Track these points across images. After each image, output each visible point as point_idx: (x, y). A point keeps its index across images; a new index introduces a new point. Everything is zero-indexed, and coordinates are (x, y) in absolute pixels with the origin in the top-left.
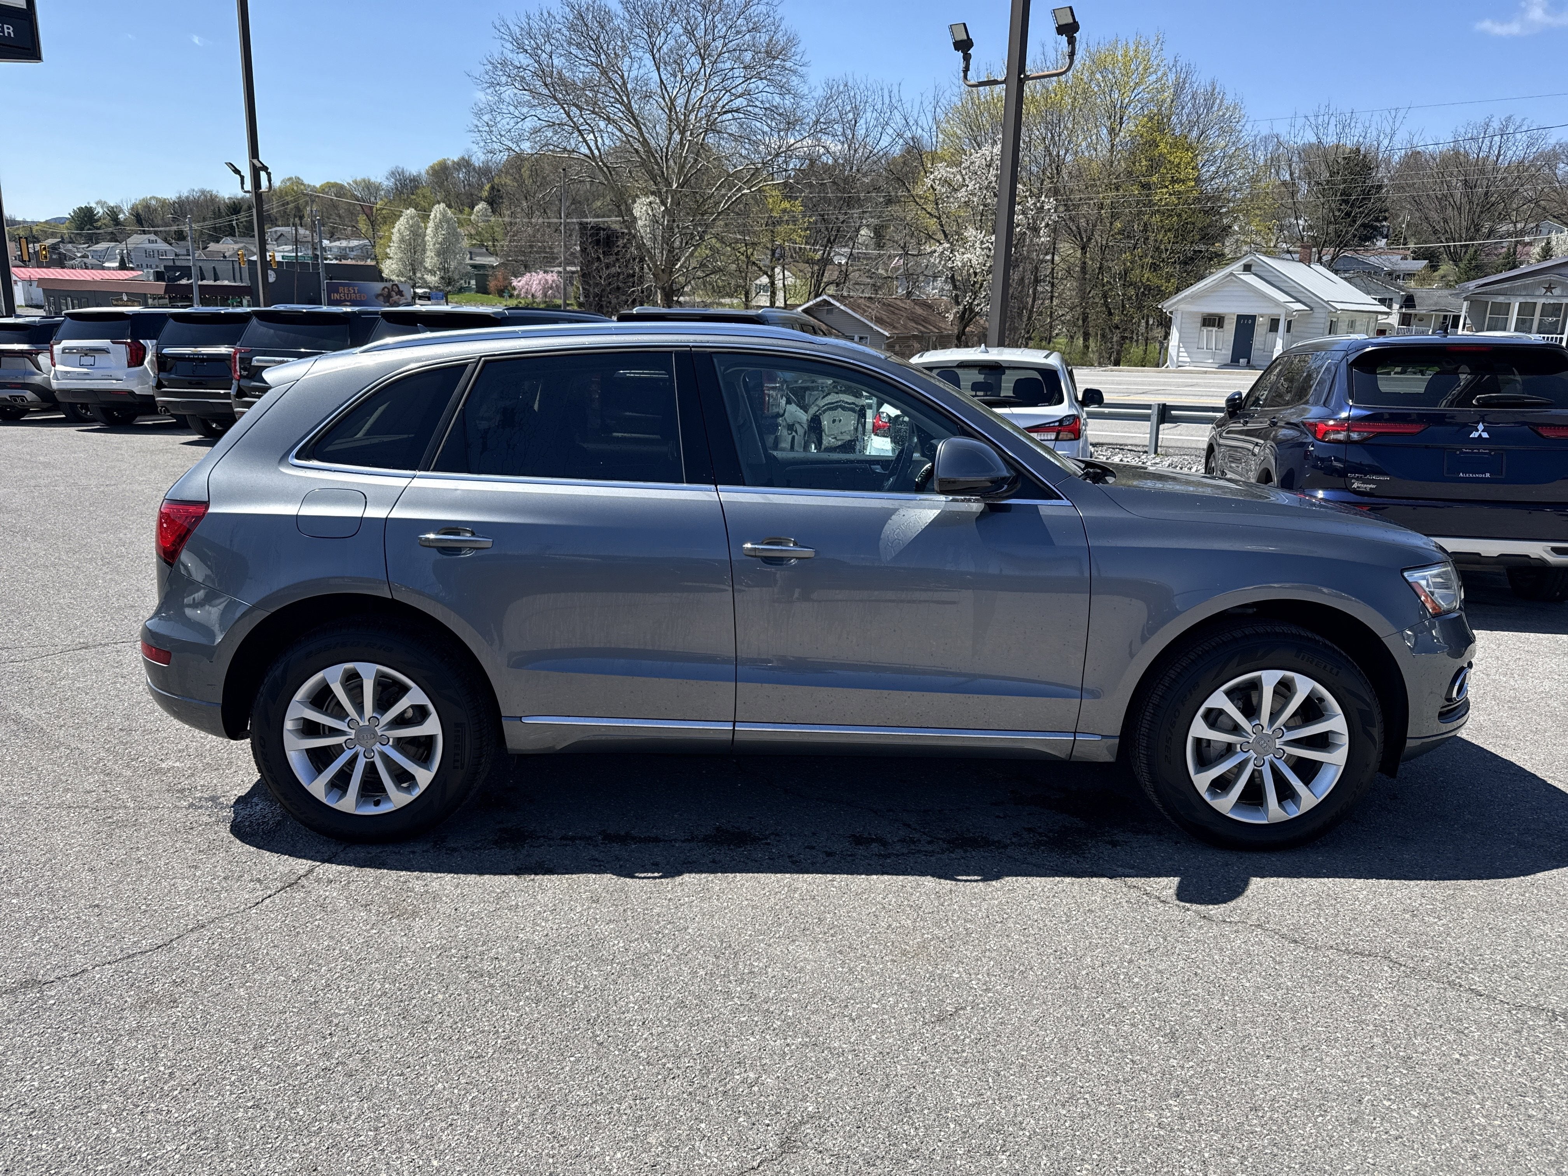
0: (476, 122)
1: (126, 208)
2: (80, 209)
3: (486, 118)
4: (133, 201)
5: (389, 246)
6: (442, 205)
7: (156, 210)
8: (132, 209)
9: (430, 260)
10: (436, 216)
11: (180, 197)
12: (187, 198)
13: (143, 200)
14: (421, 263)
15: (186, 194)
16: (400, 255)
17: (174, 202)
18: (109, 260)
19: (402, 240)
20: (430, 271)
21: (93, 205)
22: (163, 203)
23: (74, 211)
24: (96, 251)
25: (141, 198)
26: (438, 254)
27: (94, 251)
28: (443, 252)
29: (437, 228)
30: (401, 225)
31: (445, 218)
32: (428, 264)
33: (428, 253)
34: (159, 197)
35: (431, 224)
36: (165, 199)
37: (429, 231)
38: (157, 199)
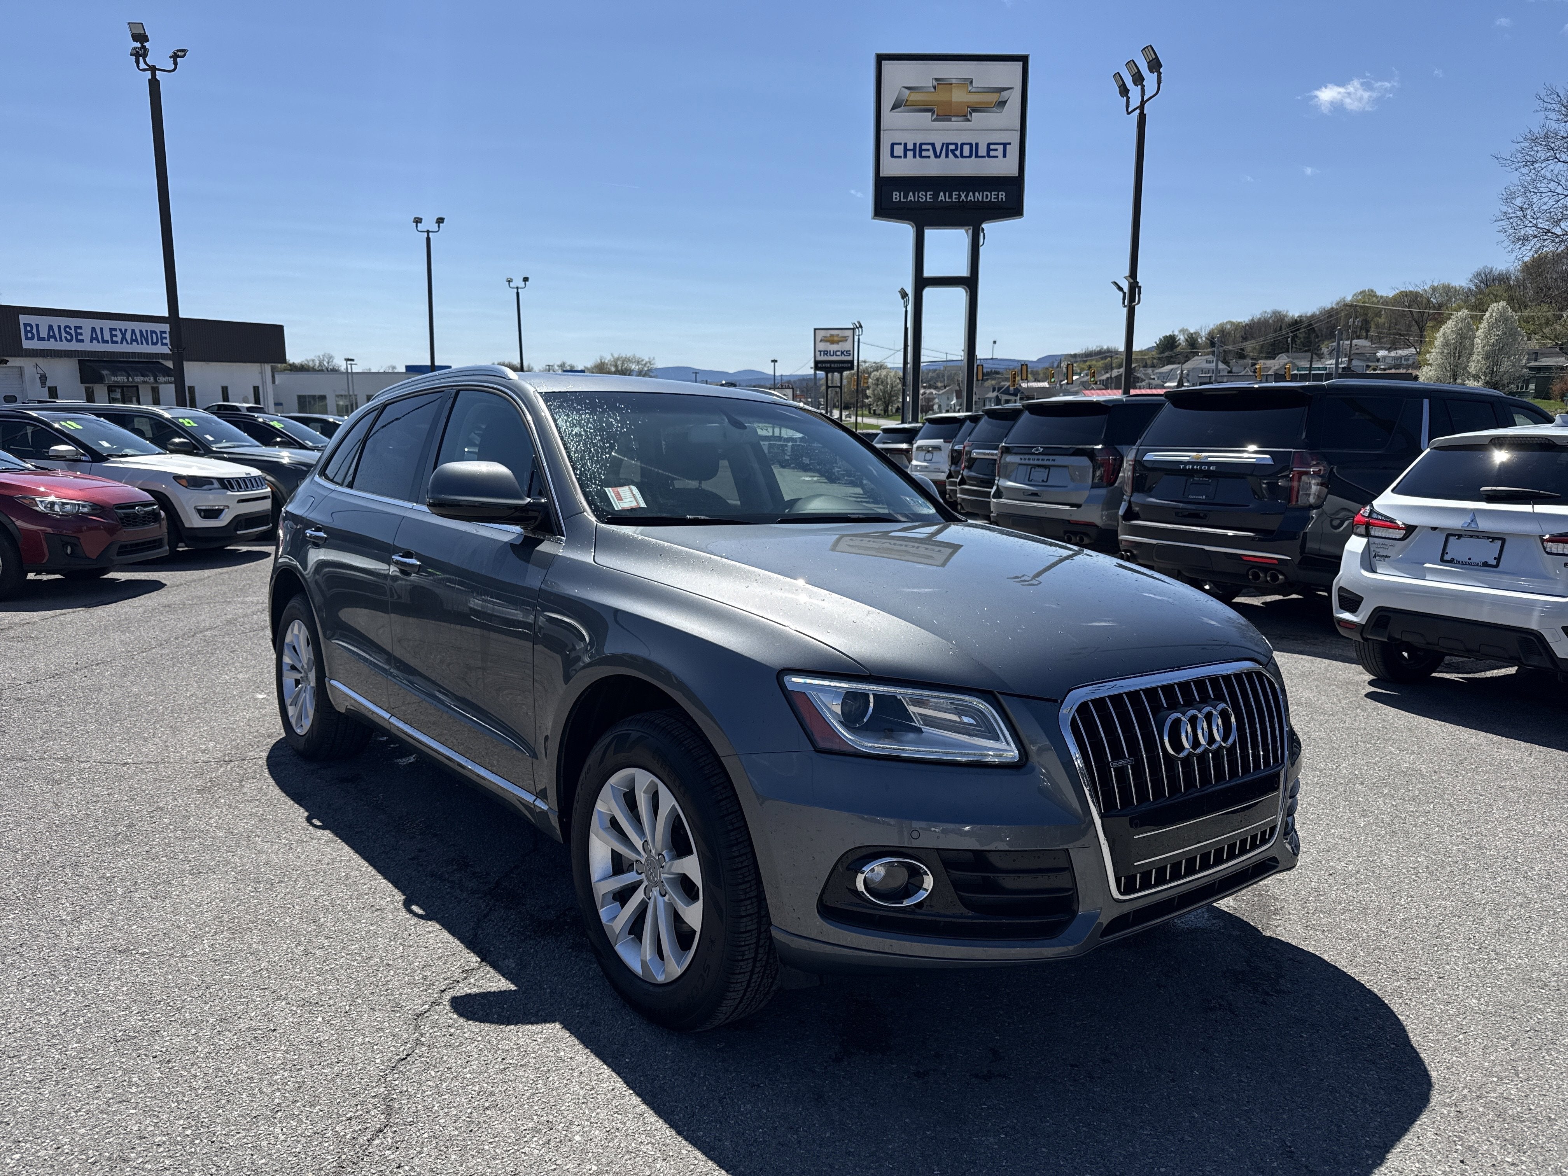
0: (1505, 209)
1: (1204, 333)
2: (1166, 338)
3: (1519, 201)
4: (1211, 326)
5: (1430, 352)
6: (1502, 303)
7: (1230, 333)
8: (1209, 334)
9: (1476, 363)
10: (1492, 315)
11: (1253, 320)
12: (1260, 319)
13: (1220, 325)
14: (1465, 368)
15: (1259, 316)
16: (1440, 361)
17: (1247, 325)
18: (1170, 381)
19: (1446, 344)
20: (1474, 376)
21: (1176, 333)
22: (1237, 326)
23: (1160, 340)
24: (1162, 373)
25: (1219, 323)
26: (1487, 357)
27: (1160, 373)
28: (1493, 356)
29: (1491, 327)
30: (1448, 328)
31: (1503, 318)
32: (1473, 368)
33: (1475, 357)
34: (1234, 320)
35: (1484, 325)
36: (1239, 323)
37: (1480, 333)
38: (1232, 323)
